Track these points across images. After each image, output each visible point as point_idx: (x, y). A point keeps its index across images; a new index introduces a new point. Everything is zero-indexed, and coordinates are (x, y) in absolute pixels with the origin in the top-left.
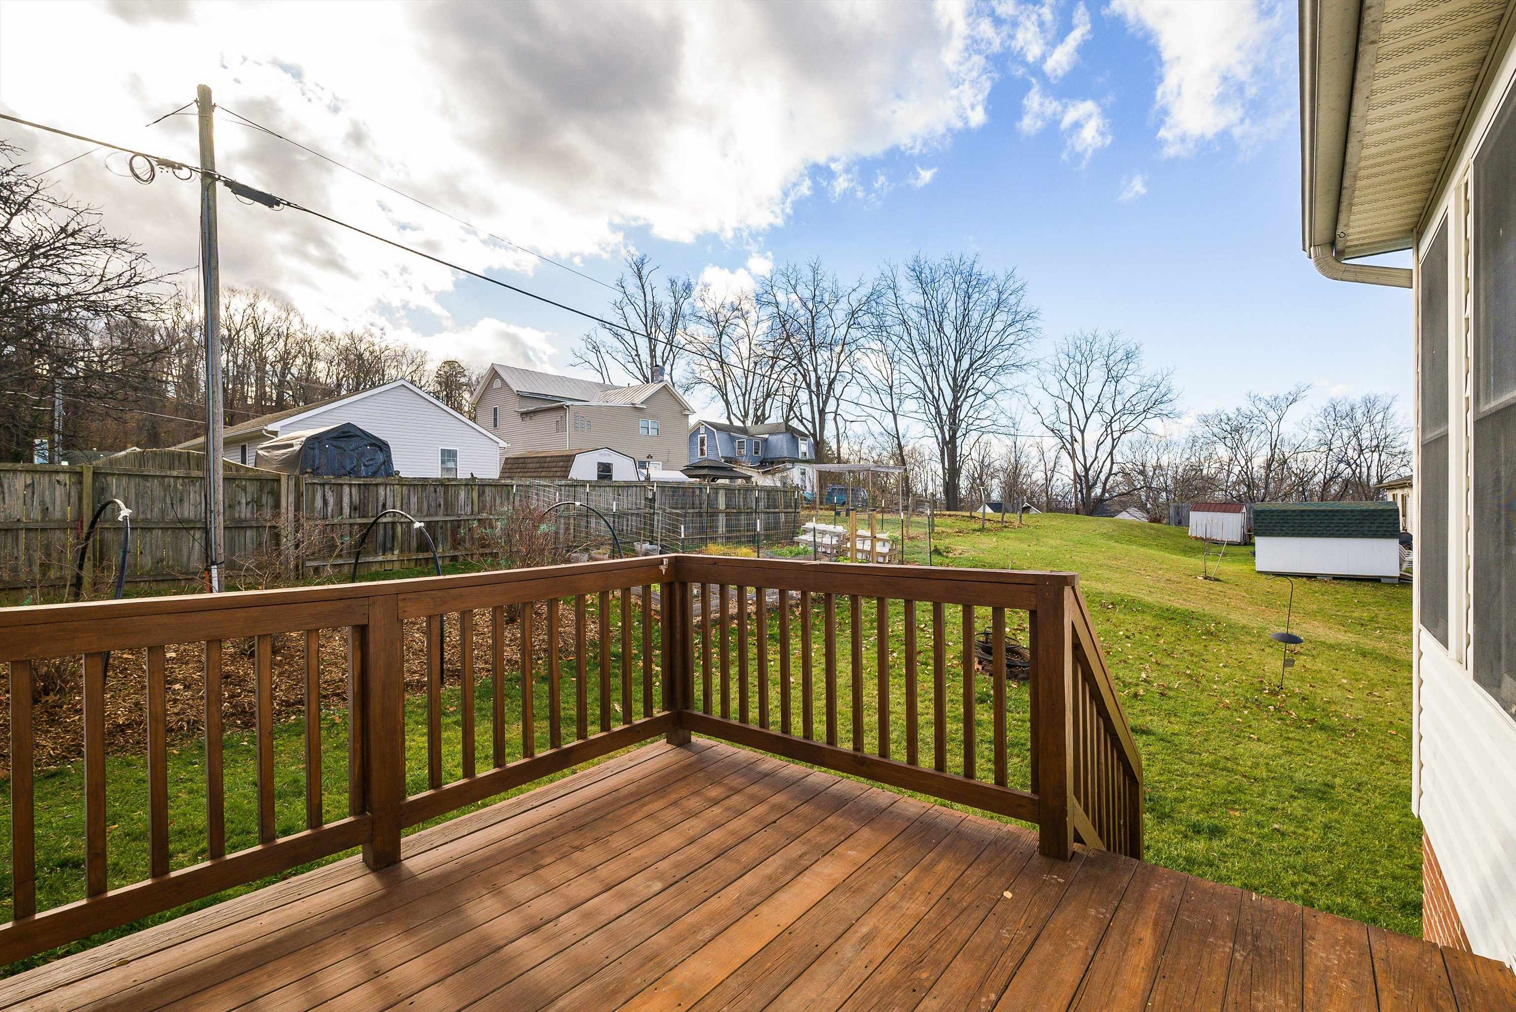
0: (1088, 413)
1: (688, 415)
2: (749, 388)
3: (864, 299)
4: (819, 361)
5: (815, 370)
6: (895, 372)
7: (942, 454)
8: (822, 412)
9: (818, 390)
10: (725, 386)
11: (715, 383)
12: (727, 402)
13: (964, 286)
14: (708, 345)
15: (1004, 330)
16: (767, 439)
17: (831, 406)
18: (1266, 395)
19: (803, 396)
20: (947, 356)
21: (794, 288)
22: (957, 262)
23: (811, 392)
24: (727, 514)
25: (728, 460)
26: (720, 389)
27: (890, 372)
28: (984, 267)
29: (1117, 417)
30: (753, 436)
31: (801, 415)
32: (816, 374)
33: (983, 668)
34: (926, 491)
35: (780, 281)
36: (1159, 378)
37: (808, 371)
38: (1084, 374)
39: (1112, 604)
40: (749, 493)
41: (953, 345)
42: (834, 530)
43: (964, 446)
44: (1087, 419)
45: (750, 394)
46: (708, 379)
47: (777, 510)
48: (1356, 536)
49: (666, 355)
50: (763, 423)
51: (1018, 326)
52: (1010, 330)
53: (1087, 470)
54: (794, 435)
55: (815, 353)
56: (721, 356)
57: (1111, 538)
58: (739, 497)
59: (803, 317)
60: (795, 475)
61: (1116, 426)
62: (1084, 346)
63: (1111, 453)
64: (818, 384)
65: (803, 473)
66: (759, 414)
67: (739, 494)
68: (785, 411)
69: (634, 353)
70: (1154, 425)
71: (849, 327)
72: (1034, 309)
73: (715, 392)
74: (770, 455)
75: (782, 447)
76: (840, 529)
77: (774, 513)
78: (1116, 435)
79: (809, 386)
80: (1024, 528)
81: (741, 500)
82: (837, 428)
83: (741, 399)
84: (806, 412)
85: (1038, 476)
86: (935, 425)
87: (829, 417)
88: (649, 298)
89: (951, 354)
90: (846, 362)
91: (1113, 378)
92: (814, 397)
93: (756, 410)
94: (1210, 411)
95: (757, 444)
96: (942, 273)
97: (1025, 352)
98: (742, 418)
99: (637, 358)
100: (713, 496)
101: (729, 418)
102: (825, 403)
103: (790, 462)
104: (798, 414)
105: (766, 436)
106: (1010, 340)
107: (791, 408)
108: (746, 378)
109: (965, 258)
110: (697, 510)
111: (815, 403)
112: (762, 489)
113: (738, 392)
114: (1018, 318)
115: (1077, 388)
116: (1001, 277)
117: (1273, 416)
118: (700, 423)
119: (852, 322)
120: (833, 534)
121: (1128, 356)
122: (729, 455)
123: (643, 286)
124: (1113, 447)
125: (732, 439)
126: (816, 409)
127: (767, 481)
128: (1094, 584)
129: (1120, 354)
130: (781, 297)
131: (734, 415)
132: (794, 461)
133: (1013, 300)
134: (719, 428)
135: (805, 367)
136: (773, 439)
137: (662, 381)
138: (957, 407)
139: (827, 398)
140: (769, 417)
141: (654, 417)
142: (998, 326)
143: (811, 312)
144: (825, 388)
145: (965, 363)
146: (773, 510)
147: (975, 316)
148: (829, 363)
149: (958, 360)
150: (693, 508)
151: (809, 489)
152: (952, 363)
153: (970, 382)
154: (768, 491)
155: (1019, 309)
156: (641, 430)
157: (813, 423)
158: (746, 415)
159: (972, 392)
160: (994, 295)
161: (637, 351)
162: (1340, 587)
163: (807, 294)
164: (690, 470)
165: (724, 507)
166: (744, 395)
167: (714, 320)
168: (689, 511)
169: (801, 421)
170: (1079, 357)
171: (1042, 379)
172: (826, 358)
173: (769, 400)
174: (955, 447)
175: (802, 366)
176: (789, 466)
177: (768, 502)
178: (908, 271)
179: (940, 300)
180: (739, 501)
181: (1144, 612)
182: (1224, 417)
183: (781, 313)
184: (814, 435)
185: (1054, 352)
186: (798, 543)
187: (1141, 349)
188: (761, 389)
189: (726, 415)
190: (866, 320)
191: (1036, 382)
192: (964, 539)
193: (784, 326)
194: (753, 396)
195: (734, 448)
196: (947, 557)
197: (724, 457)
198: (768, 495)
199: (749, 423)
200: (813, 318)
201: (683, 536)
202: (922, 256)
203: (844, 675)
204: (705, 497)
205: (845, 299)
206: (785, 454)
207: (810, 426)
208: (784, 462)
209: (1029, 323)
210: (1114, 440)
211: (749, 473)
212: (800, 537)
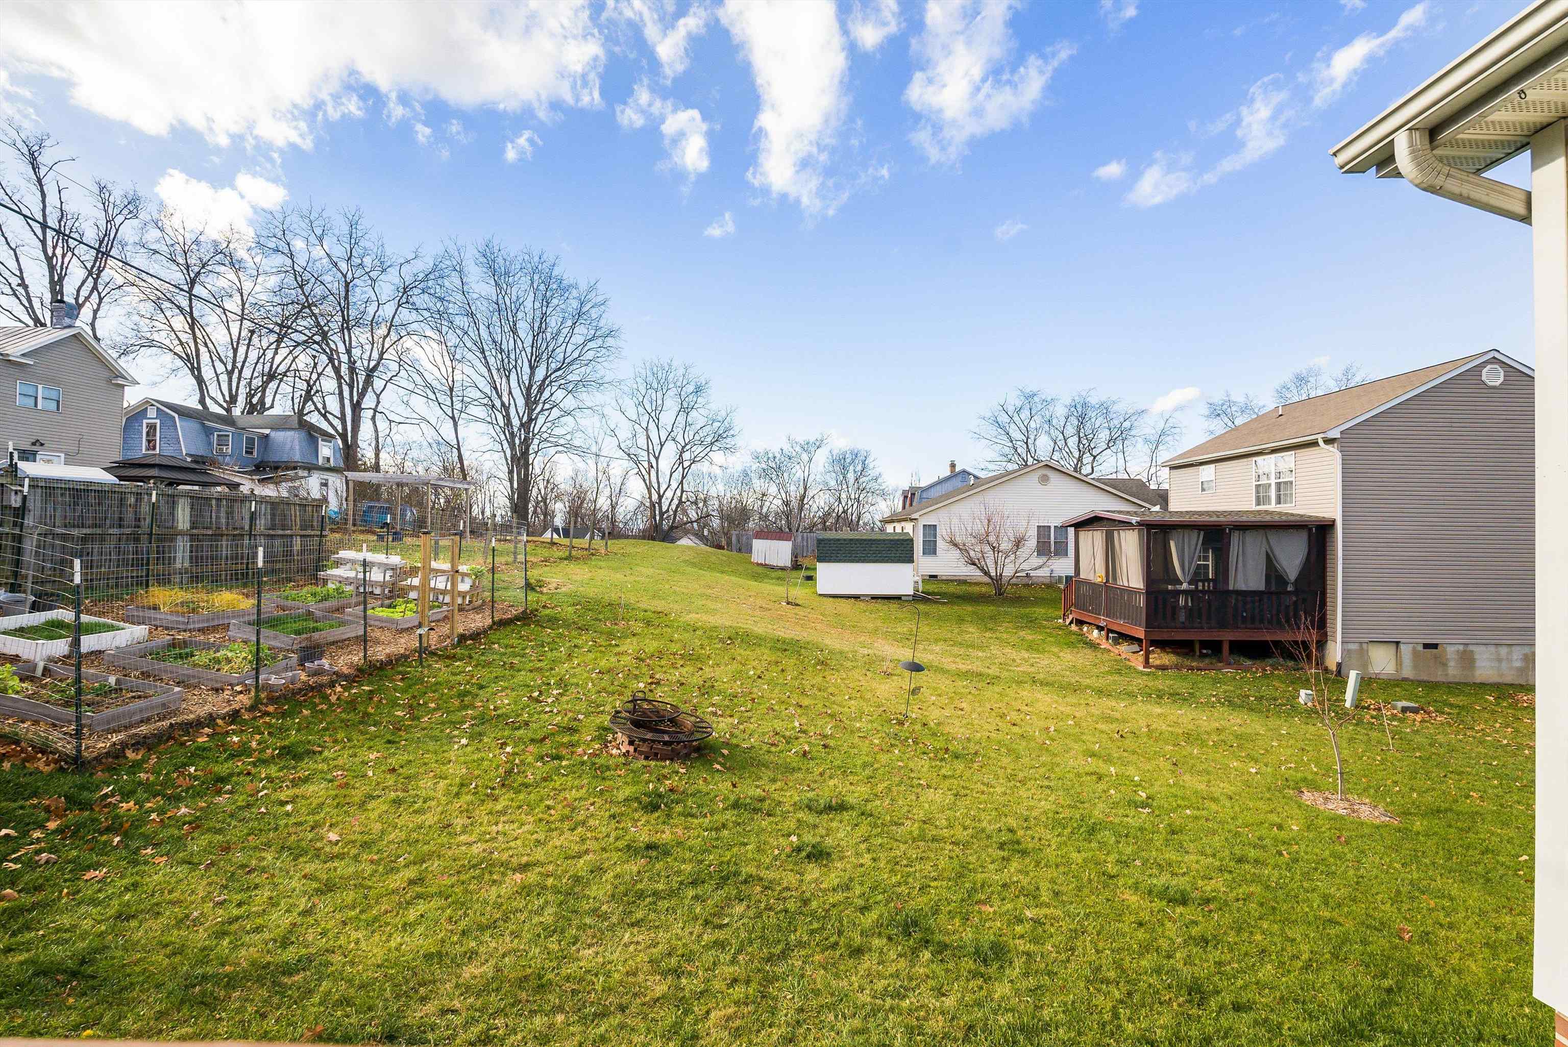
0: (663, 440)
1: (123, 386)
2: (239, 365)
3: (421, 276)
4: (354, 344)
5: (349, 352)
6: (456, 372)
7: (511, 472)
8: (357, 407)
9: (352, 379)
10: (198, 355)
11: (179, 349)
12: (200, 381)
13: (542, 287)
14: (168, 295)
15: (584, 344)
16: (267, 436)
17: (369, 401)
18: (801, 439)
19: (329, 384)
20: (519, 362)
21: (320, 239)
22: (536, 259)
23: (339, 377)
24: (193, 538)
25: (198, 460)
26: (189, 361)
27: (450, 370)
28: (567, 271)
29: (688, 447)
30: (244, 429)
31: (324, 407)
32: (350, 357)
33: (635, 750)
34: (483, 513)
35: (296, 223)
36: (723, 414)
37: (337, 351)
38: (660, 402)
39: (729, 638)
40: (237, 505)
41: (529, 350)
42: (385, 561)
43: (537, 463)
44: (662, 446)
45: (240, 372)
46: (167, 342)
47: (288, 532)
48: (887, 562)
49: (84, 293)
50: (261, 412)
51: (599, 342)
52: (591, 345)
53: (660, 497)
54: (312, 434)
55: (349, 330)
56: (191, 313)
57: (694, 565)
58: (218, 511)
59: (332, 280)
60: (312, 485)
61: (686, 456)
62: (660, 374)
63: (682, 483)
64: (352, 370)
65: (325, 484)
66: (255, 401)
67: (218, 506)
68: (296, 401)
69: (15, 281)
70: (718, 457)
71: (399, 306)
72: (615, 327)
73: (179, 363)
74: (273, 457)
75: (292, 448)
76: (395, 559)
77: (282, 536)
78: (686, 464)
79: (337, 370)
80: (611, 556)
81: (223, 515)
82: (376, 431)
83: (224, 378)
84: (333, 405)
85: (603, 503)
86: (503, 437)
87: (366, 415)
88: (52, 199)
89: (526, 361)
90: (391, 350)
91: (685, 410)
92: (346, 389)
93: (250, 396)
94: (761, 450)
95: (250, 441)
96: (518, 266)
97: (605, 370)
98: (225, 405)
99: (21, 290)
100: (164, 509)
101: (202, 401)
102: (362, 395)
103: (304, 468)
104: (320, 406)
105: (267, 431)
106: (590, 355)
107: (308, 397)
108: (235, 351)
109: (544, 257)
110: (128, 531)
111: (346, 394)
112: (263, 500)
113: (220, 368)
114: (598, 333)
115: (653, 414)
116: (583, 286)
117: (805, 457)
118: (148, 402)
119: (404, 300)
120: (386, 567)
121: (698, 390)
122: (201, 452)
123: (39, 181)
124: (683, 478)
125: (208, 431)
126: (347, 403)
127: (269, 491)
128: (705, 617)
129: (691, 388)
130: (298, 245)
131: (212, 398)
132: (311, 468)
133: (594, 313)
134: (184, 412)
135: (333, 346)
136: (278, 436)
137: (70, 326)
138: (530, 420)
139: (365, 390)
140: (272, 407)
141: (49, 381)
142: (578, 339)
143: (345, 276)
144: (362, 378)
145: (540, 373)
146: (280, 532)
147: (553, 322)
148: (368, 347)
149: (533, 368)
150: (120, 526)
151: (333, 504)
152: (527, 369)
153: (546, 394)
154: (272, 503)
155: (601, 325)
156: (19, 400)
157: (343, 419)
158: (233, 399)
159: (547, 406)
160: (575, 304)
161: (22, 278)
162: (879, 605)
163: (339, 252)
164: (123, 468)
165: (187, 526)
166: (230, 373)
167: (181, 260)
168: (111, 531)
169: (324, 416)
170: (655, 385)
171: (620, 401)
172: (363, 341)
173: (273, 385)
174: (527, 465)
175: (328, 345)
176: (301, 473)
177: (273, 519)
178: (478, 255)
179: (514, 298)
180: (218, 517)
181: (760, 645)
182: (771, 455)
183: (297, 268)
184: (344, 436)
185: (633, 376)
186: (325, 582)
187: (710, 384)
188: (260, 366)
189: (198, 396)
190: (421, 300)
191: (614, 403)
192: (553, 570)
193: (301, 287)
194: (247, 373)
195: (210, 444)
196: (541, 593)
197: (190, 456)
198: (272, 509)
199: (237, 411)
200: (347, 284)
201: (77, 579)
202: (495, 242)
203: (433, 803)
204: (145, 509)
205: (394, 271)
206: (297, 457)
207: (337, 423)
208: (295, 468)
209: (610, 341)
210: (684, 469)
211: (237, 480)
212: (329, 572)
